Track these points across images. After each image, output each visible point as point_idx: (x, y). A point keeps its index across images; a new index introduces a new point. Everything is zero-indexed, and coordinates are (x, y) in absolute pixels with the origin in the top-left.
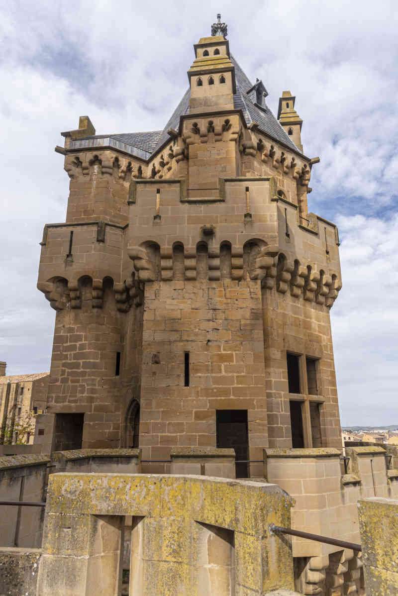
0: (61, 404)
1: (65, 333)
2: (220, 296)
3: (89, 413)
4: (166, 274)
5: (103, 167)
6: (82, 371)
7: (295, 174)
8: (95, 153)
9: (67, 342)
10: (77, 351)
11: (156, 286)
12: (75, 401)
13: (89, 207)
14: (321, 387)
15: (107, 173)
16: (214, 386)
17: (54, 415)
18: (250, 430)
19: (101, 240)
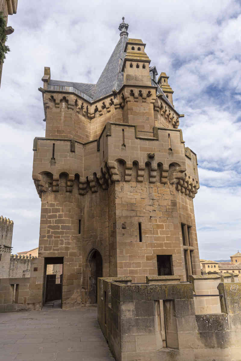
0: (48, 252)
1: (48, 207)
2: (155, 192)
3: (67, 257)
4: (127, 178)
5: (68, 105)
6: (61, 231)
7: (173, 123)
8: (64, 95)
9: (50, 213)
10: (57, 218)
11: (121, 184)
12: (57, 250)
13: (60, 128)
14: (192, 242)
15: (71, 108)
16: (155, 242)
17: (44, 258)
18: (174, 266)
19: (73, 151)
